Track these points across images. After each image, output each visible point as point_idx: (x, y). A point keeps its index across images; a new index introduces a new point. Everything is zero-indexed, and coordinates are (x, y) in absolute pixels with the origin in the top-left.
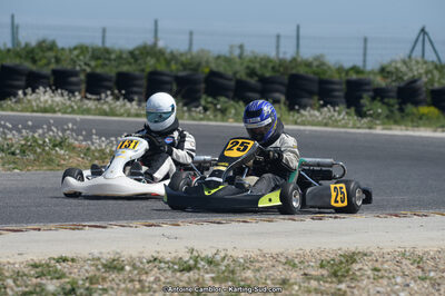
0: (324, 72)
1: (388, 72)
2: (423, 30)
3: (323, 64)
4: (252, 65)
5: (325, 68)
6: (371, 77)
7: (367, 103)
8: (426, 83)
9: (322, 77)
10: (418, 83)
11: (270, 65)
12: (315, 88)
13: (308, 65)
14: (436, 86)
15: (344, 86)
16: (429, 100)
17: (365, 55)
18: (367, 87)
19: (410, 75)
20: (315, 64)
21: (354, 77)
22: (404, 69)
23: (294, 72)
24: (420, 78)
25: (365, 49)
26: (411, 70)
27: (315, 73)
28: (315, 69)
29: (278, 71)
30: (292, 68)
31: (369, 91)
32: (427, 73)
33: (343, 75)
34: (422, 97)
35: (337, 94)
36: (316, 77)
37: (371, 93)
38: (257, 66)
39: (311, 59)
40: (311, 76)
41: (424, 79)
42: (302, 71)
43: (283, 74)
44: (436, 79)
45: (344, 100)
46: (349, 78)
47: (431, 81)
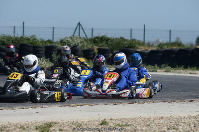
0: (36, 43)
1: (64, 42)
2: (79, 24)
3: (35, 39)
4: (3, 40)
5: (36, 41)
6: (57, 44)
7: (55, 56)
8: (81, 47)
9: (35, 45)
10: (78, 47)
11: (11, 40)
12: (32, 50)
13: (28, 39)
14: (85, 48)
15: (44, 49)
16: (82, 54)
17: (53, 35)
18: (54, 49)
19: (74, 43)
20: (31, 39)
21: (49, 45)
22: (71, 41)
23: (22, 42)
24: (78, 45)
25: (53, 32)
26: (74, 41)
27: (31, 43)
28: (31, 41)
29: (15, 42)
30: (21, 41)
31: (55, 51)
32: (81, 43)
33: (44, 44)
34: (79, 53)
35: (41, 52)
36: (32, 45)
37: (56, 52)
38: (5, 40)
39: (29, 37)
40: (30, 44)
41: (80, 45)
42: (26, 42)
43: (17, 44)
44: (85, 45)
45: (44, 55)
46: (46, 45)
47: (83, 46)
